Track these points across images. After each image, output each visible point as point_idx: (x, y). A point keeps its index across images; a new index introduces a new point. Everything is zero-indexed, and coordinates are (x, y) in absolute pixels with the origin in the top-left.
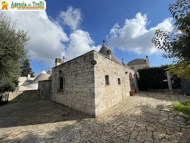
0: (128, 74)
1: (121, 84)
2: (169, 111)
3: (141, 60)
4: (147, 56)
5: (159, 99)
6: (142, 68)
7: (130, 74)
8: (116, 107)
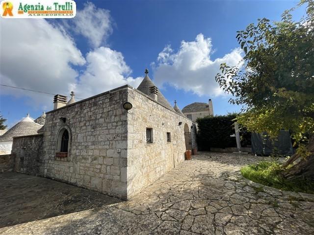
0: (183, 125)
1: (172, 141)
2: (236, 179)
3: (202, 104)
4: (210, 100)
5: (225, 163)
6: (202, 117)
7: (186, 125)
8: (162, 180)
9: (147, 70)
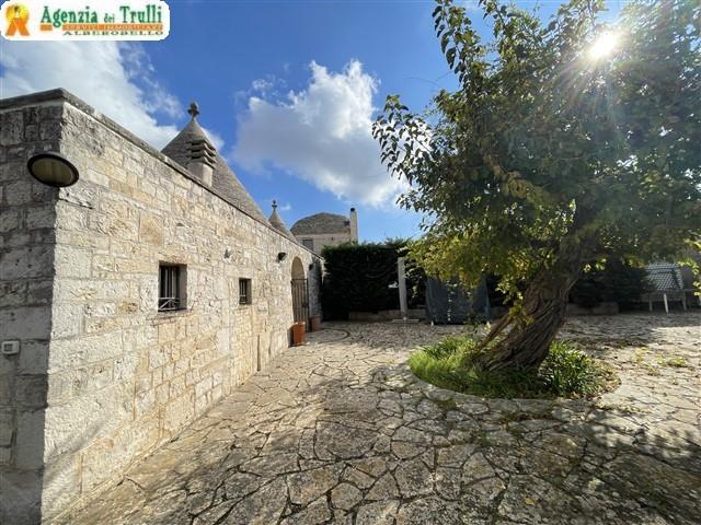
0: (288, 262)
1: (254, 301)
2: (402, 385)
4: (353, 210)
5: (377, 346)
6: (336, 245)
7: (297, 262)
9: (193, 106)
